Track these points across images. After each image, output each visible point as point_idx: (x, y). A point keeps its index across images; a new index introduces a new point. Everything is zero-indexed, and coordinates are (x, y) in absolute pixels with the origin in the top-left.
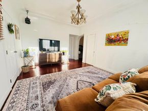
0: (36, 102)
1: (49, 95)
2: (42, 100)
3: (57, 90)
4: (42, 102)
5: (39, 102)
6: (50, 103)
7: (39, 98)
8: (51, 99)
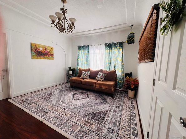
0: (116, 109)
1: (106, 107)
2: (112, 107)
3: (98, 106)
4: (112, 106)
5: (114, 108)
6: (108, 103)
7: (113, 109)
8: (107, 104)
